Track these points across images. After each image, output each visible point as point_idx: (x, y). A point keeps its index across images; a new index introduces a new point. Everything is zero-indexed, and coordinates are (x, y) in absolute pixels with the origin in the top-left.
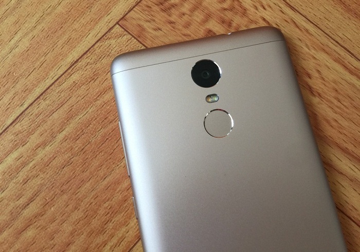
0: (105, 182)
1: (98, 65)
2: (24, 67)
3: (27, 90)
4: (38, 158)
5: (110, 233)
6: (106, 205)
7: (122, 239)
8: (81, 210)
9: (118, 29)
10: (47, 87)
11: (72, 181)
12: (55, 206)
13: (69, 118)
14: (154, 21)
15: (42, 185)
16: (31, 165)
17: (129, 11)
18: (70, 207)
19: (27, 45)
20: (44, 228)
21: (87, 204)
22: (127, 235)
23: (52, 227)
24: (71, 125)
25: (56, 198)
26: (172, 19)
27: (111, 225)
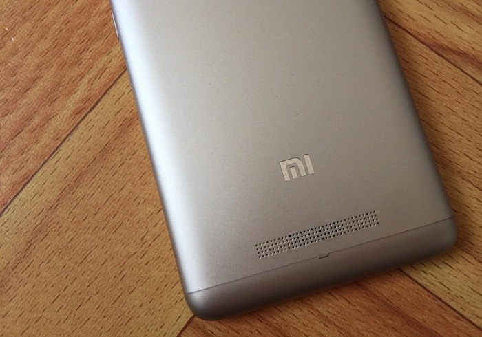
5: (87, 63)
7: (104, 70)
8: (48, 39)
11: (36, 5)
12: (17, 36)
18: (35, 36)
21: (56, 31)
22: (109, 66)
23: (13, 61)
25: (17, 26)
27: (87, 55)
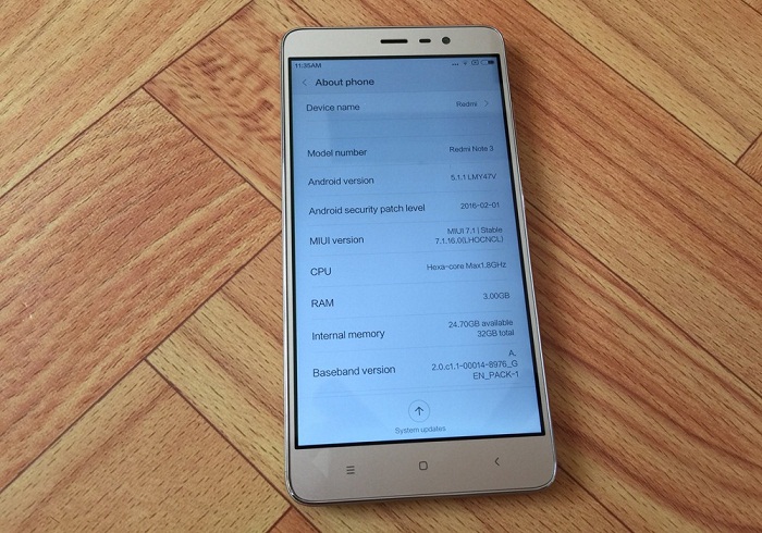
0: (104, 287)
1: (111, 138)
2: (13, 138)
3: (13, 167)
4: (18, 253)
6: (102, 315)
9: (142, 94)
10: (40, 163)
13: (64, 205)
14: (192, 85)
15: (20, 287)
16: (8, 260)
17: (159, 73)
19: (20, 110)
20: (17, 340)
24: (67, 213)
26: (216, 85)
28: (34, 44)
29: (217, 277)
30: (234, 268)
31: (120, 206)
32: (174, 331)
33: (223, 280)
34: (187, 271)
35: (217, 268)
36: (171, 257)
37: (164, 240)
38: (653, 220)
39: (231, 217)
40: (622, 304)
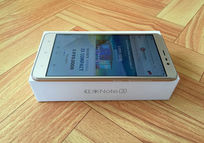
28: (24, 75)
29: (74, 125)
30: (78, 122)
31: (46, 110)
32: (63, 141)
33: (75, 125)
34: (65, 124)
35: (73, 122)
36: (60, 121)
37: (58, 117)
38: (185, 97)
39: (76, 108)
40: (184, 118)
